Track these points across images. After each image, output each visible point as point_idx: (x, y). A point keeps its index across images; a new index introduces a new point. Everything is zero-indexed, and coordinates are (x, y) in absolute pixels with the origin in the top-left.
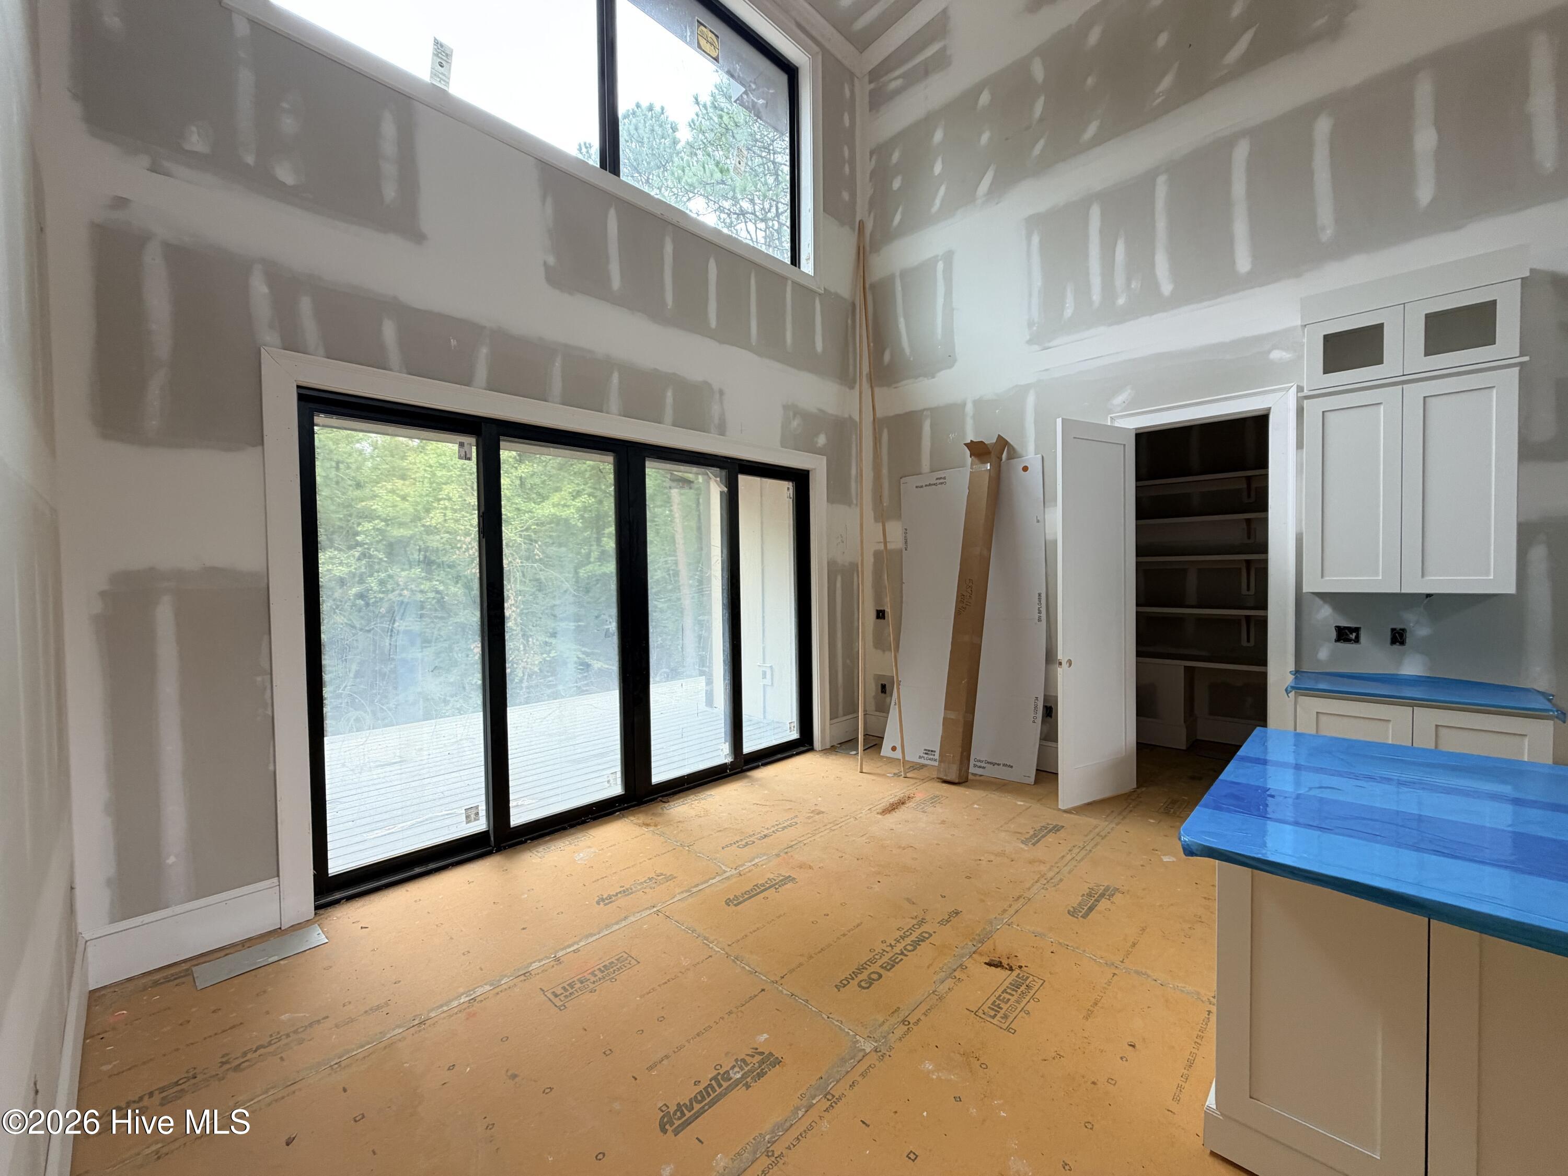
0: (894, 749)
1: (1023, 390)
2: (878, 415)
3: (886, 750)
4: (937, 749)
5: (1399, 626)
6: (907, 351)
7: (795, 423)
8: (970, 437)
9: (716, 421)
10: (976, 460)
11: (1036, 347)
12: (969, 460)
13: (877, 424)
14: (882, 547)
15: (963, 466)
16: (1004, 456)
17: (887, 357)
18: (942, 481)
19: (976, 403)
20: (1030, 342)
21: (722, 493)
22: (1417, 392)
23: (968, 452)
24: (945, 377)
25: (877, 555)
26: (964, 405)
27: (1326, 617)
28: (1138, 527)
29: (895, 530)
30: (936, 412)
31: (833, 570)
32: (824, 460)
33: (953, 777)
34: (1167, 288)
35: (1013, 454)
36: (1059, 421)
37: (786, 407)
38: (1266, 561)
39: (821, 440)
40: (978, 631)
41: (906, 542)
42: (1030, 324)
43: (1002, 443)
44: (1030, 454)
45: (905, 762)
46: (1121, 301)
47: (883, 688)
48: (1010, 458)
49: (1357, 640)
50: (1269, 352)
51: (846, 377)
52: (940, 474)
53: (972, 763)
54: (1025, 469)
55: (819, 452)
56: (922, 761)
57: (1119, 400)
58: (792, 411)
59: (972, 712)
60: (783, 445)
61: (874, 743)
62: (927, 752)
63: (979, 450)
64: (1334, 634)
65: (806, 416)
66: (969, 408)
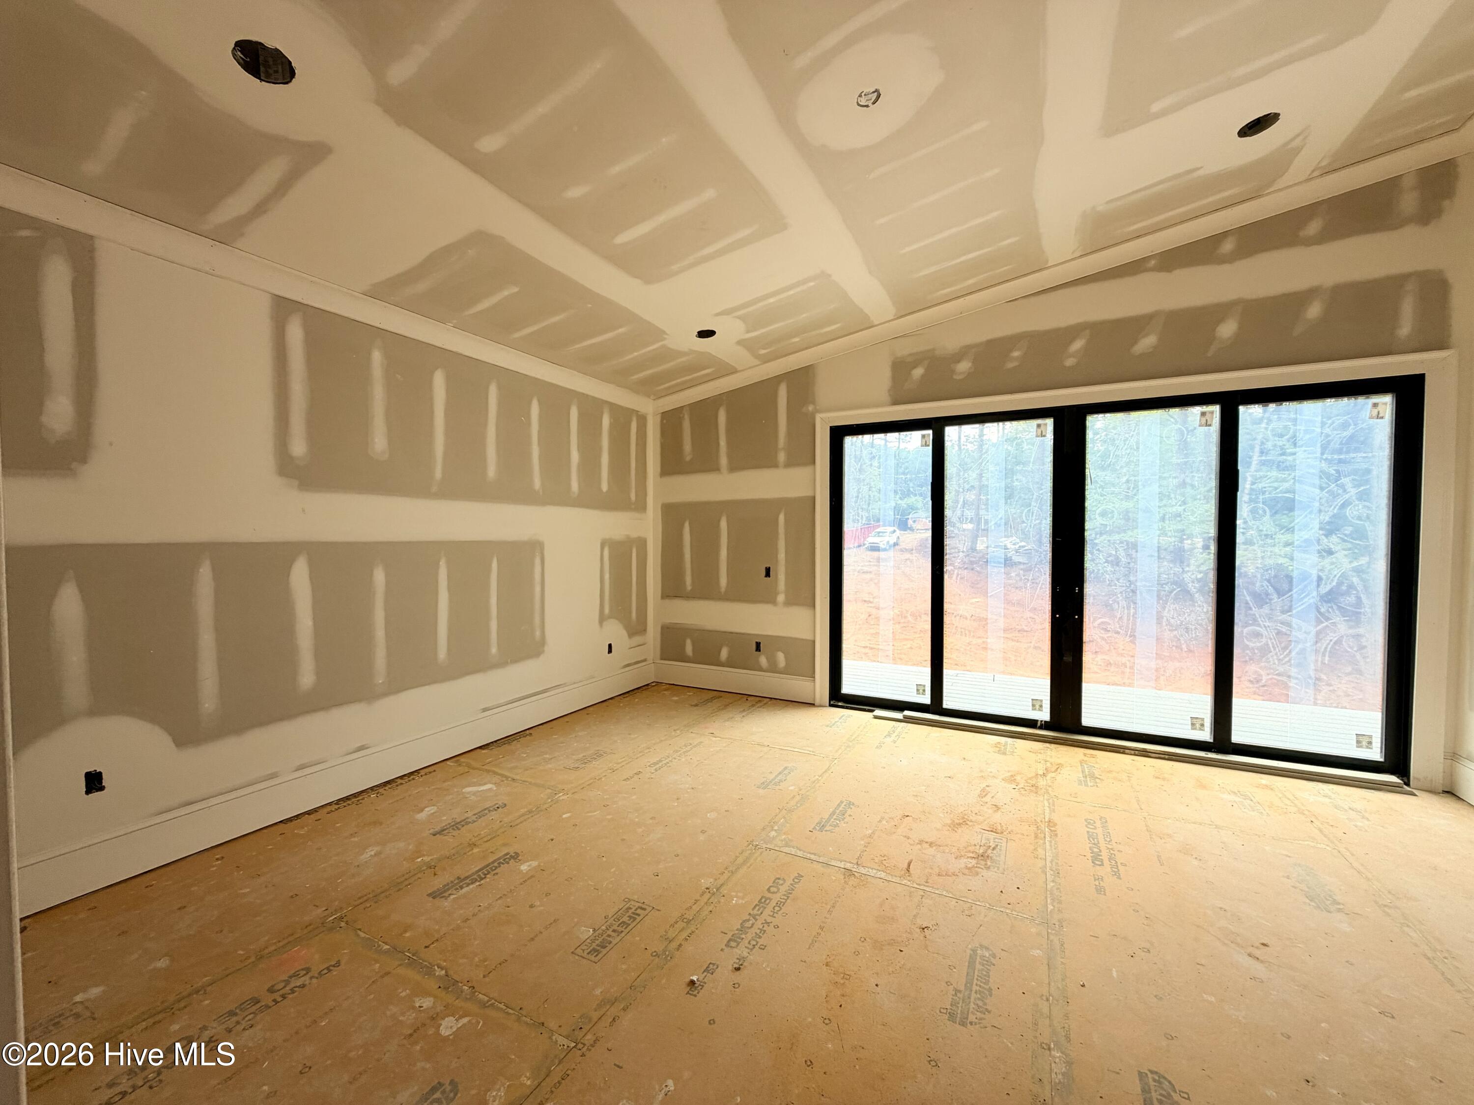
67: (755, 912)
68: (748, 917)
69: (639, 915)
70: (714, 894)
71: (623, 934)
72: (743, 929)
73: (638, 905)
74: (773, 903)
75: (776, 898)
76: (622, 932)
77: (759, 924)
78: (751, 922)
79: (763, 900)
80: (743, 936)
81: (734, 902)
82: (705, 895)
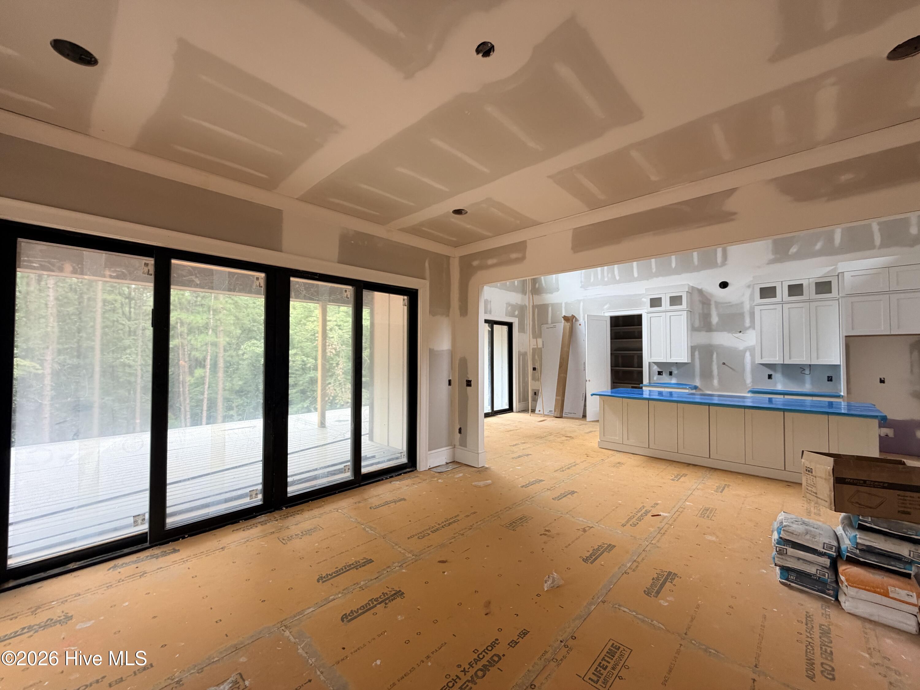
0: (540, 411)
1: (579, 301)
2: (534, 304)
3: (537, 412)
4: (553, 410)
5: (671, 371)
6: (544, 285)
7: (509, 308)
8: (564, 314)
9: (489, 310)
10: (565, 322)
11: (583, 289)
12: (563, 321)
13: (534, 307)
14: (536, 347)
15: (561, 322)
16: (574, 320)
17: (537, 285)
18: (555, 327)
19: (566, 303)
20: (581, 287)
21: (489, 331)
22: (669, 314)
23: (563, 319)
24: (556, 294)
25: (533, 349)
26: (562, 304)
27: (656, 369)
28: (611, 342)
29: (540, 341)
30: (553, 305)
31: (520, 354)
32: (517, 319)
33: (558, 416)
34: (618, 278)
35: (577, 320)
36: (586, 315)
37: (507, 304)
38: (642, 354)
39: (516, 313)
40: (566, 372)
41: (543, 345)
42: (581, 282)
43: (573, 317)
44: (581, 321)
45: (544, 414)
46: (606, 279)
47: (535, 393)
48: (576, 321)
49: (662, 375)
50: (642, 298)
51: (524, 292)
52: (554, 324)
53: (564, 413)
54: (580, 325)
55: (516, 317)
56: (549, 414)
57: (606, 307)
58: (508, 304)
59: (564, 397)
60: (506, 315)
61: (533, 411)
62: (550, 411)
63: (566, 319)
64: (657, 373)
65: (512, 306)
66: (563, 305)
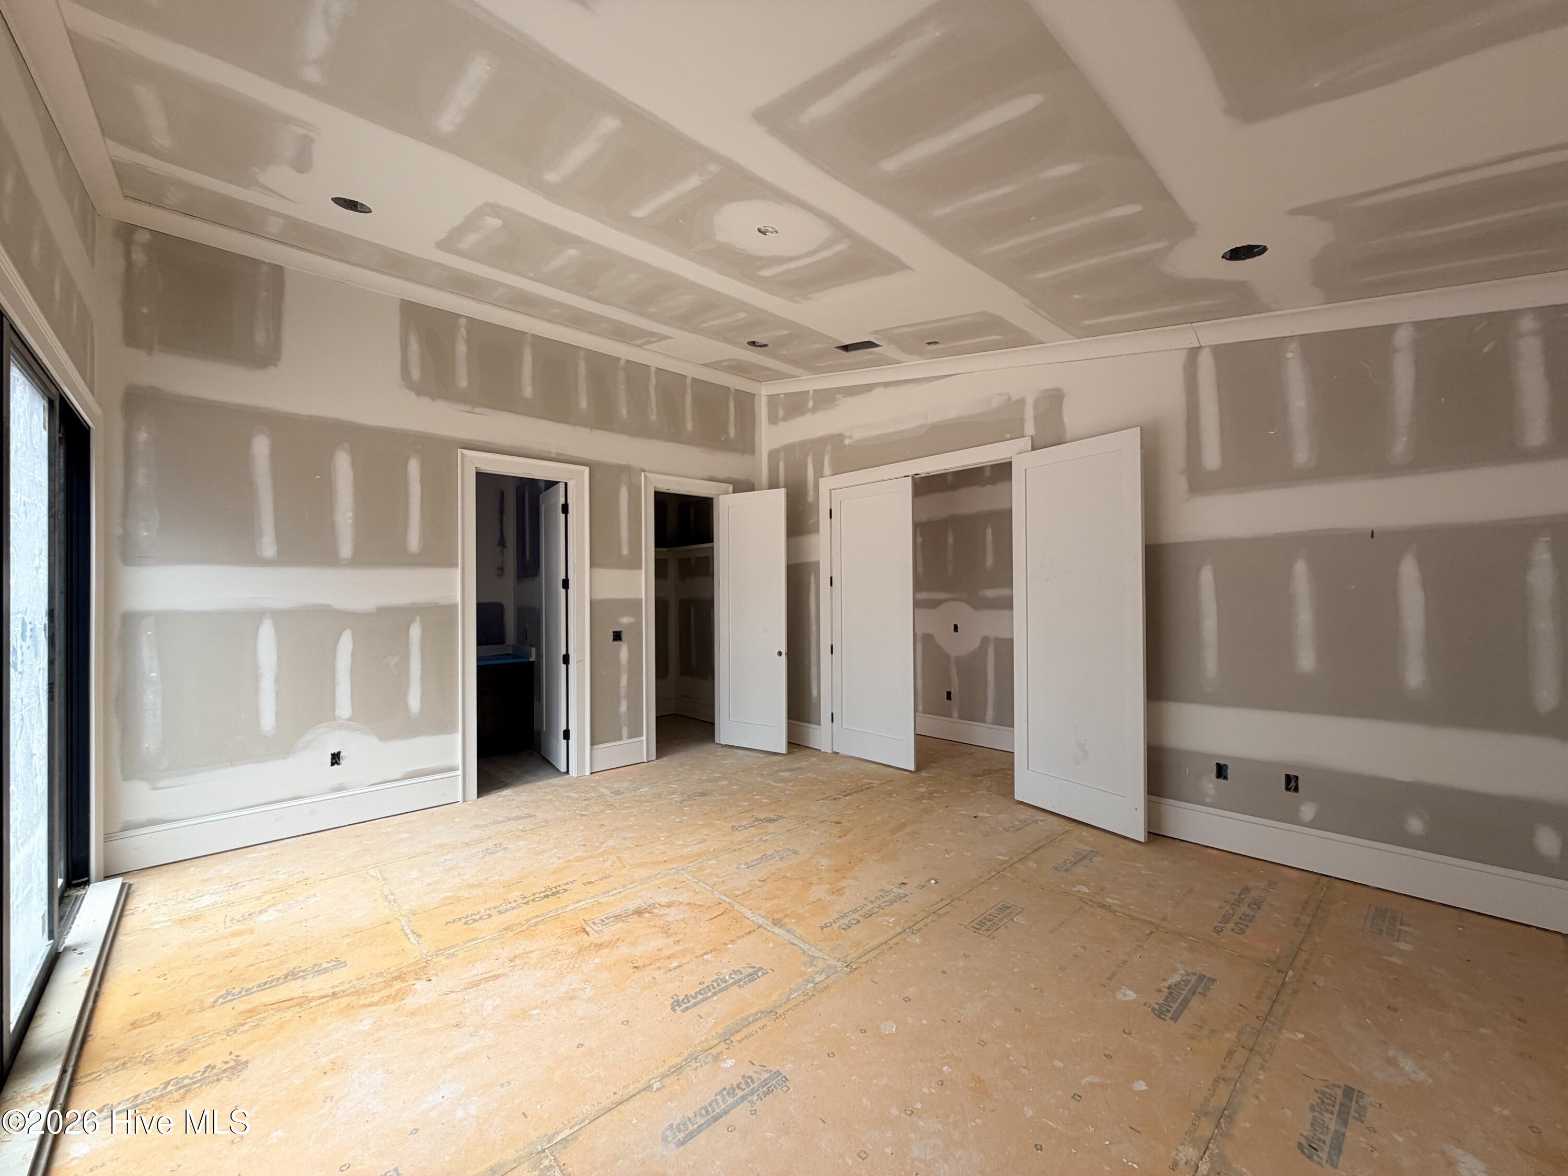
67: (878, 910)
68: (885, 907)
69: (977, 924)
70: (909, 928)
71: (987, 913)
72: (892, 902)
73: (980, 932)
74: (860, 912)
75: (856, 916)
76: (989, 915)
77: (878, 902)
78: (884, 904)
79: (867, 916)
80: (893, 898)
81: (893, 919)
82: (917, 928)
